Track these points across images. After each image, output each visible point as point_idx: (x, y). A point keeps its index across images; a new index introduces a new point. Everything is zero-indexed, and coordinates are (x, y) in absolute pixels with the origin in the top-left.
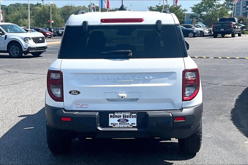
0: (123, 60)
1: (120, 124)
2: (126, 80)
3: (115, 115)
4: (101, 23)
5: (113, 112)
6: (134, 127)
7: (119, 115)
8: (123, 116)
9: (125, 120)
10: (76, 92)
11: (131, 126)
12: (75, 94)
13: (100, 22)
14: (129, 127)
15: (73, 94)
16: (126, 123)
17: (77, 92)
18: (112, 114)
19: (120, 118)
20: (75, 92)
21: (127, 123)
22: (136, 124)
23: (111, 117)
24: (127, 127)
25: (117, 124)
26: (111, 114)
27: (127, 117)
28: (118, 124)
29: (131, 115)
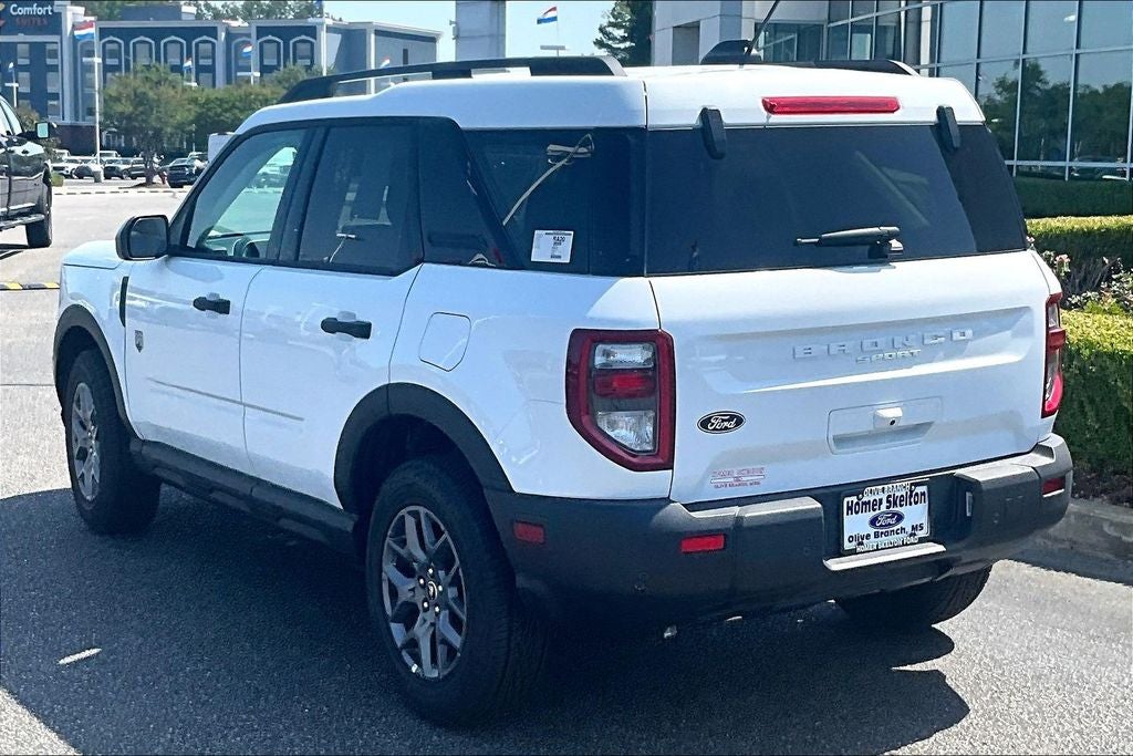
0: (877, 268)
1: (876, 535)
2: (898, 349)
3: (864, 500)
4: (768, 118)
5: (857, 488)
6: (922, 540)
7: (875, 500)
8: (888, 501)
9: (894, 514)
10: (728, 420)
11: (912, 540)
12: (726, 428)
13: (765, 113)
14: (907, 545)
15: (715, 429)
16: (895, 528)
17: (732, 417)
18: (854, 499)
19: (877, 512)
20: (726, 420)
21: (899, 526)
22: (925, 526)
23: (849, 508)
24: (903, 545)
25: (868, 536)
26: (850, 499)
27: (901, 501)
28: (872, 536)
29: (911, 492)
